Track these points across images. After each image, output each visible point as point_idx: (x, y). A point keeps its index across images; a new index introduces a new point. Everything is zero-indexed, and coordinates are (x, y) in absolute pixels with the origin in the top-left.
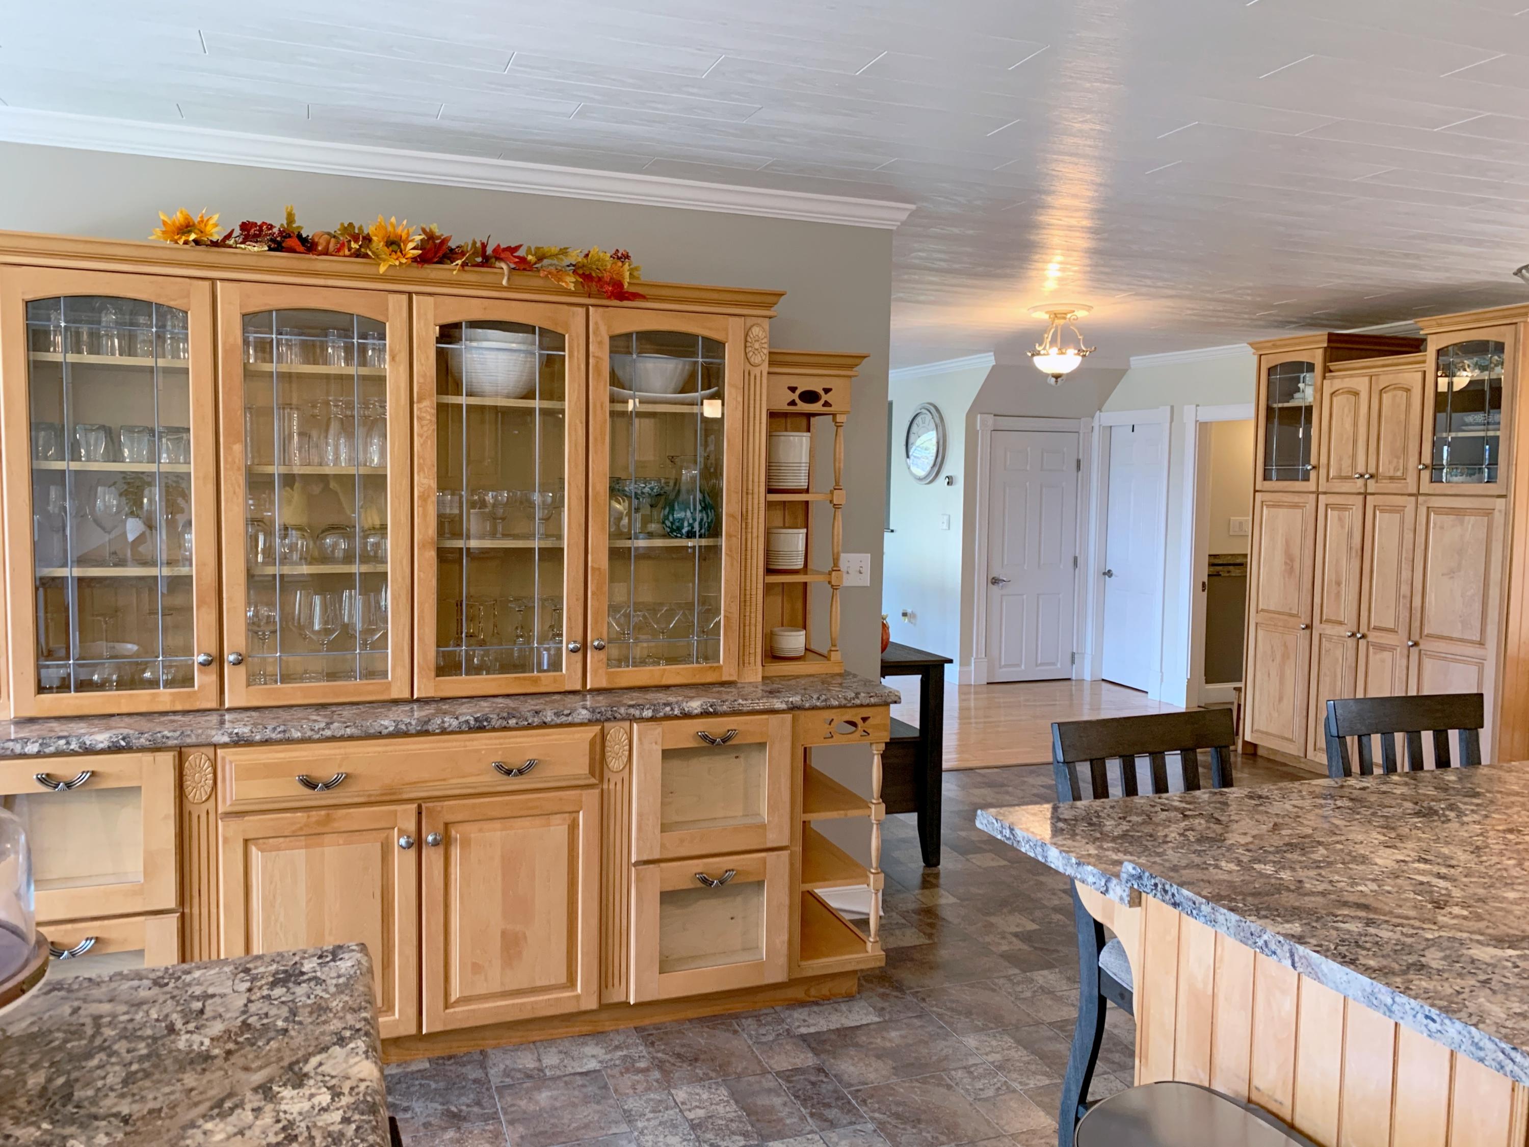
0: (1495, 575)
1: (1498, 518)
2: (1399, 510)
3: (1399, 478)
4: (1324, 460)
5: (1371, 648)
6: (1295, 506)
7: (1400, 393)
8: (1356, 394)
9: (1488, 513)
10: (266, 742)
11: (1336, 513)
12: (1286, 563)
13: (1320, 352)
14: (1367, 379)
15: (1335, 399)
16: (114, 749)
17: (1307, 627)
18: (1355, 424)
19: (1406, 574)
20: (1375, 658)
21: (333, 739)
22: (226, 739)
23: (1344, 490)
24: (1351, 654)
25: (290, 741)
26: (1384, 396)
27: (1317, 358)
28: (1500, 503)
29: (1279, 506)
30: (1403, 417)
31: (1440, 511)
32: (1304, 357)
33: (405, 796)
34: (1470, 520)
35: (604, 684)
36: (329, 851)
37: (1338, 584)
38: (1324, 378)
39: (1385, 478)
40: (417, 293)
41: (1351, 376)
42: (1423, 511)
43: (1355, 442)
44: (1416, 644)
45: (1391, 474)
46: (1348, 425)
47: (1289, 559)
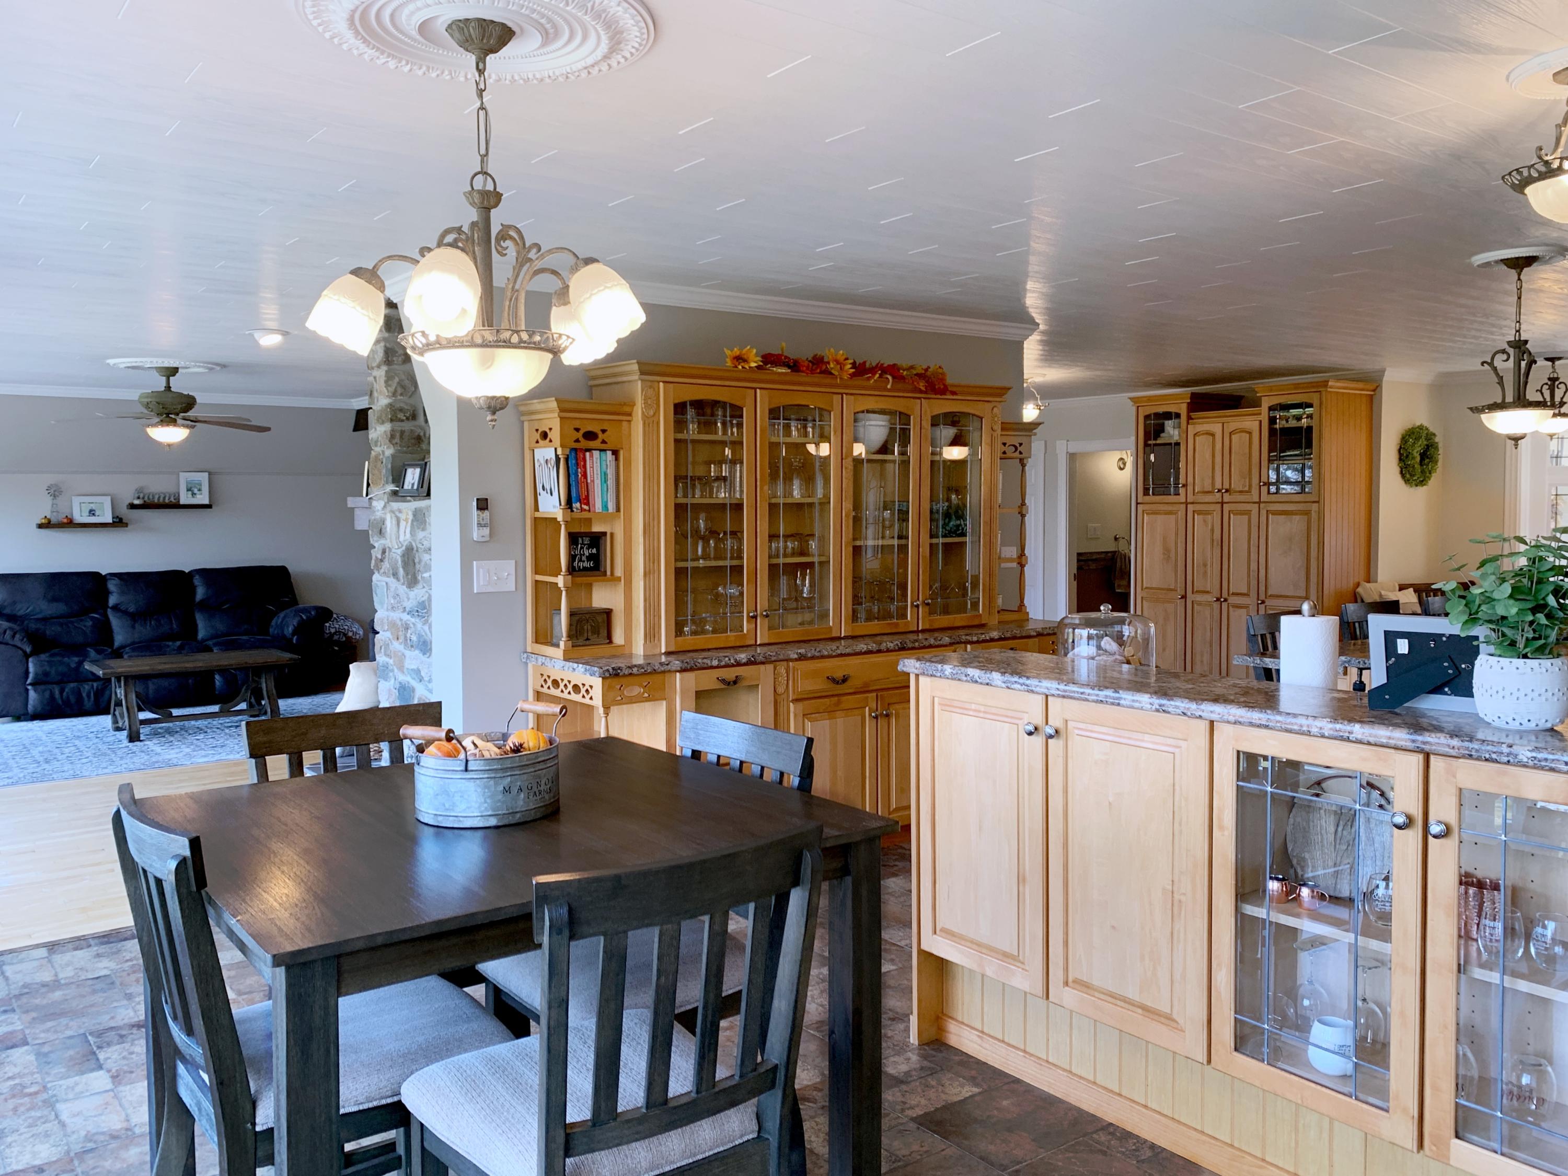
0: (1314, 554)
1: (1314, 515)
2: (1248, 513)
3: (1247, 492)
4: (1190, 479)
5: (1231, 608)
6: (1170, 513)
7: (1244, 434)
8: (1213, 435)
9: (1307, 513)
10: (813, 658)
11: (1201, 517)
12: (1164, 554)
13: (1184, 407)
14: (1220, 425)
15: (1197, 438)
16: (750, 663)
17: (1182, 598)
18: (1213, 456)
19: (1254, 556)
20: (1234, 613)
21: (841, 655)
22: (796, 656)
23: (1206, 500)
24: (1217, 612)
25: (823, 657)
26: (1233, 436)
27: (1183, 410)
28: (1315, 507)
29: (1157, 514)
30: (1247, 451)
31: (1276, 513)
32: (1172, 409)
33: (871, 688)
34: (1297, 518)
35: (927, 627)
36: (840, 721)
37: (1205, 565)
38: (1188, 423)
39: (1236, 492)
40: (846, 394)
41: (1208, 423)
42: (1263, 513)
43: (1213, 468)
44: (1263, 602)
45: (1241, 489)
46: (1208, 455)
47: (1166, 551)
